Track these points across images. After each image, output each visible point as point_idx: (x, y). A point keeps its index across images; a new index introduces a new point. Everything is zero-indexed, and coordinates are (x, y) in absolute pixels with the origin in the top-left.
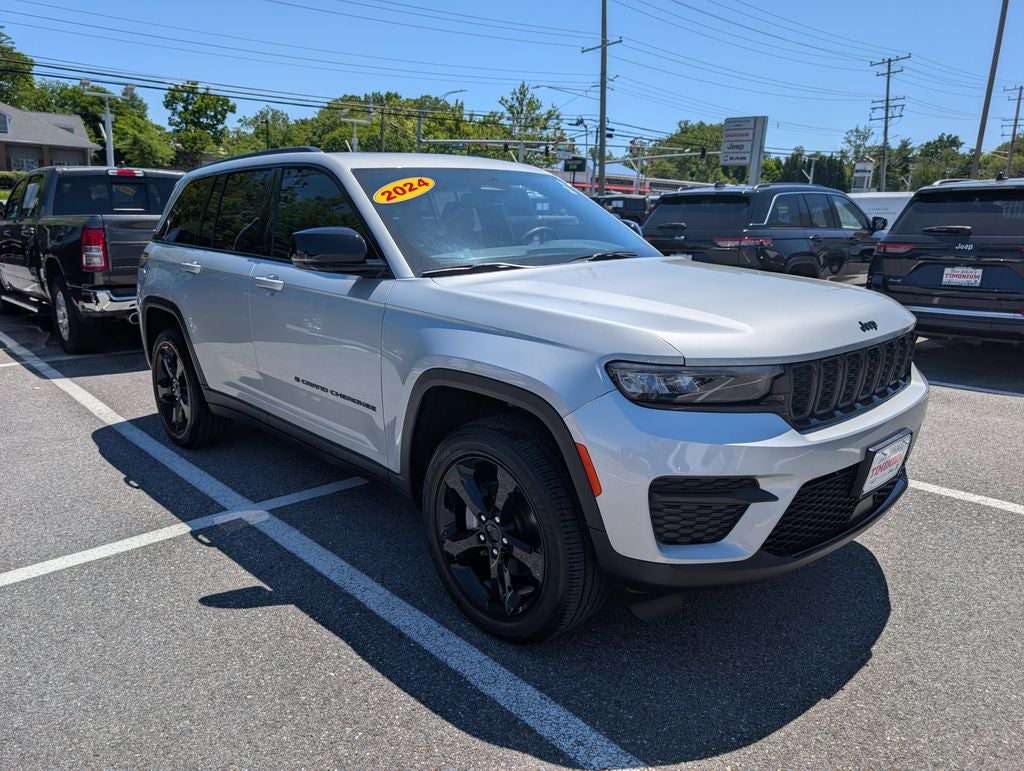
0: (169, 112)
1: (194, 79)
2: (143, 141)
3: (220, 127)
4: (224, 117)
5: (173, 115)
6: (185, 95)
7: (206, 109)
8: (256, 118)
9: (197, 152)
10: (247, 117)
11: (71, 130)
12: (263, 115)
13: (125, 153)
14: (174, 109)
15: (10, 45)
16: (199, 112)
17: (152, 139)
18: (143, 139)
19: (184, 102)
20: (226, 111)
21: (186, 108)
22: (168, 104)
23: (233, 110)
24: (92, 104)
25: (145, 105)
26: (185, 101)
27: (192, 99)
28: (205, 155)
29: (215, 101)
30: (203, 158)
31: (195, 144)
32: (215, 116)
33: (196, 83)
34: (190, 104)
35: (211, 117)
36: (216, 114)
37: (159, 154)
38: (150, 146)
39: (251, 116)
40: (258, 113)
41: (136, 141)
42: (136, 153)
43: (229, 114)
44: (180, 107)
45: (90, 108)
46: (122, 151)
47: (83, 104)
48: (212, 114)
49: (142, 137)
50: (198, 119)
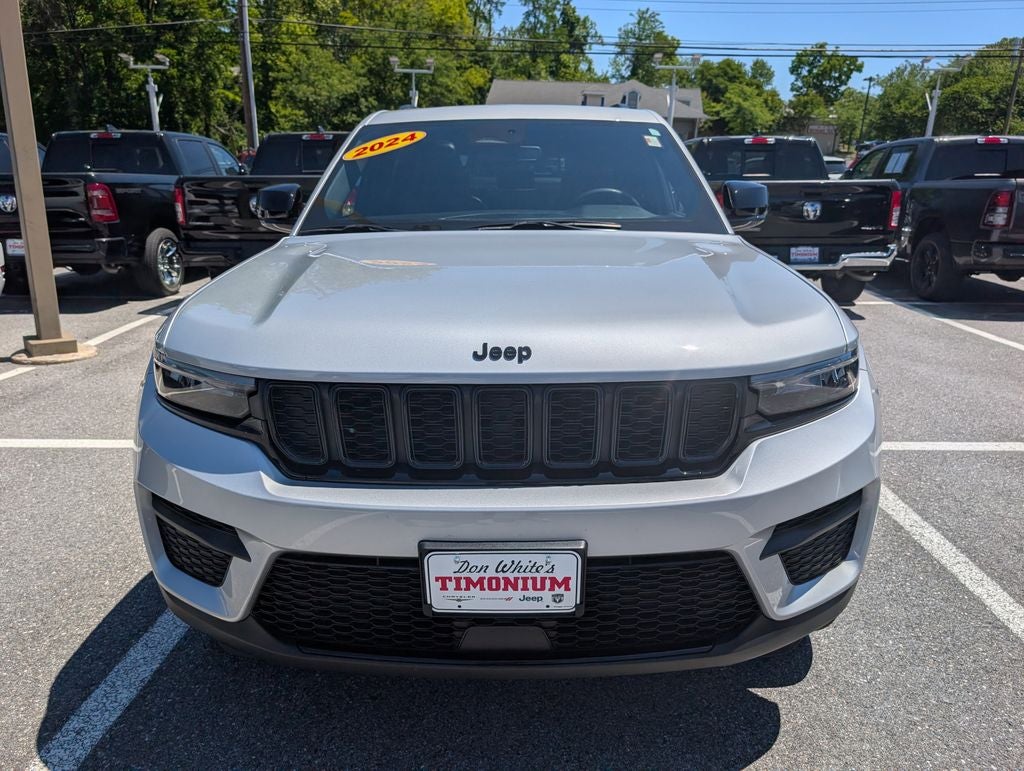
0: (793, 78)
1: (821, 42)
2: (746, 109)
3: (843, 88)
4: (849, 77)
5: (796, 80)
6: (812, 58)
7: (831, 70)
8: (891, 76)
9: (804, 118)
10: (881, 75)
11: (687, 103)
12: (900, 72)
13: (729, 122)
14: (798, 74)
15: (661, 29)
16: (825, 74)
17: (755, 106)
18: (746, 106)
19: (809, 65)
20: (851, 71)
21: (810, 72)
22: (794, 70)
23: (859, 69)
24: (717, 76)
25: (773, 73)
26: (811, 64)
27: (819, 61)
28: (814, 119)
29: (841, 62)
30: (812, 122)
31: (805, 108)
32: (840, 77)
33: (822, 46)
34: (815, 67)
35: (835, 78)
36: (840, 76)
37: (759, 121)
38: (751, 113)
39: (885, 73)
40: (895, 70)
41: (740, 109)
42: (739, 120)
43: (855, 74)
44: (805, 72)
45: (714, 81)
46: (727, 119)
47: (709, 77)
48: (837, 75)
49: (746, 105)
50: (821, 82)
